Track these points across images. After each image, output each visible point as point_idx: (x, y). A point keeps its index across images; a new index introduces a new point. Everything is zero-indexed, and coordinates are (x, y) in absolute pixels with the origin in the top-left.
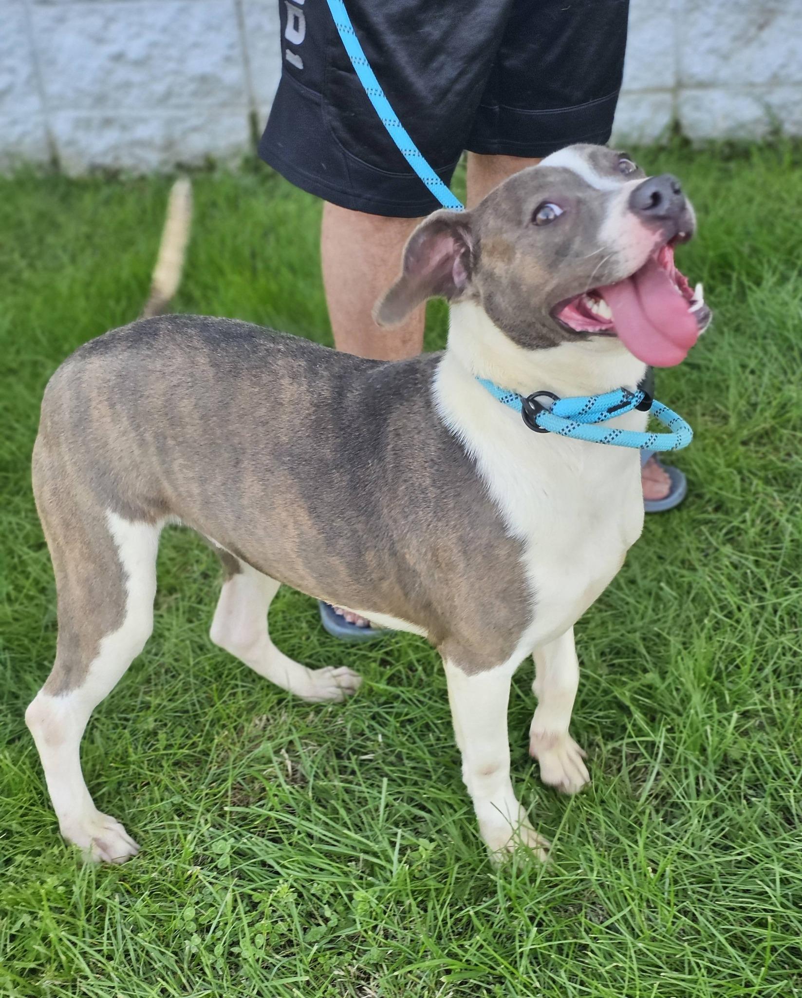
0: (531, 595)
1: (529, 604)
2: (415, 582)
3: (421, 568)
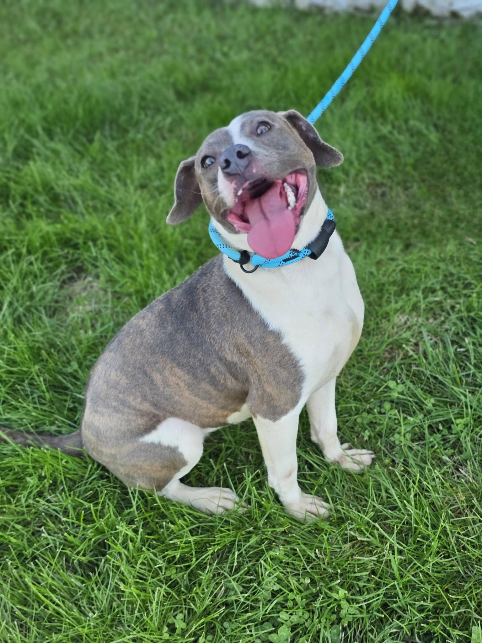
0: (297, 362)
2: (237, 368)
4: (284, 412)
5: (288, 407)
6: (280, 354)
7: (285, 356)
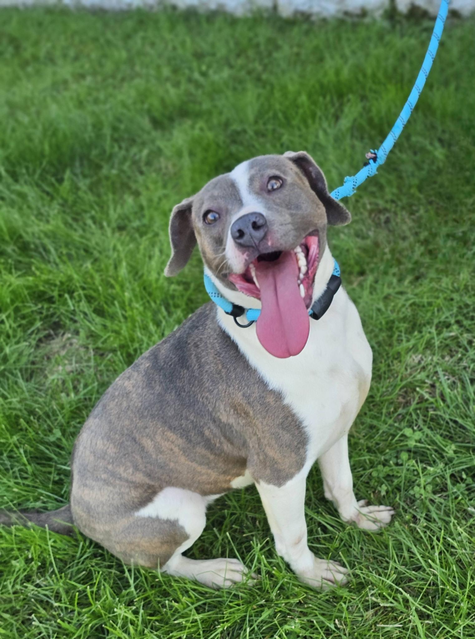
0: (301, 423)
1: (303, 428)
2: (232, 431)
3: (232, 421)
4: (289, 476)
5: (293, 470)
6: (281, 416)
7: (288, 417)
